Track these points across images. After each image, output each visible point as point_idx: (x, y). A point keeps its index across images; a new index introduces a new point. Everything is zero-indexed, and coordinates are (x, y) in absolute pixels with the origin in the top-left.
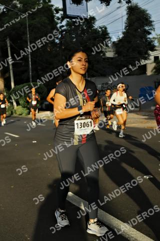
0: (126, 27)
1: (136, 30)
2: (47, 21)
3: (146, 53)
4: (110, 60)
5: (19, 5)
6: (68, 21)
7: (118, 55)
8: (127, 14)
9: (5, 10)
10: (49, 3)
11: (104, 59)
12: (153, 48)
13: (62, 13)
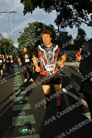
5: (44, 29)
6: (59, 33)
8: (78, 31)
10: (54, 28)
13: (58, 31)
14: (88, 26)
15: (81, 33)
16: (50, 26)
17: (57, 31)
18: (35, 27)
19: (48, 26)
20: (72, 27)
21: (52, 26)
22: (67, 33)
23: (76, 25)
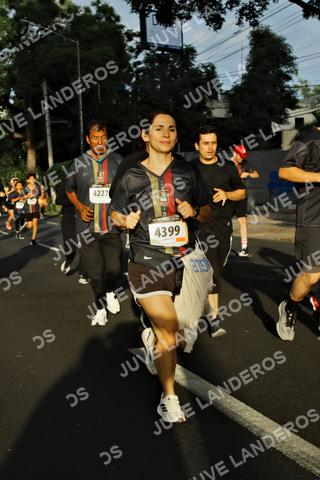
0: (248, 67)
3: (283, 112)
4: (220, 123)
6: (147, 54)
7: (234, 114)
8: (250, 44)
10: (117, 23)
11: (209, 120)
12: (294, 104)
13: (138, 39)
14: (306, 16)
16: (94, 11)
17: (132, 44)
18: (12, 14)
19: (87, 10)
20: (216, 22)
21: (107, 11)
22: (190, 52)
23: (241, 12)
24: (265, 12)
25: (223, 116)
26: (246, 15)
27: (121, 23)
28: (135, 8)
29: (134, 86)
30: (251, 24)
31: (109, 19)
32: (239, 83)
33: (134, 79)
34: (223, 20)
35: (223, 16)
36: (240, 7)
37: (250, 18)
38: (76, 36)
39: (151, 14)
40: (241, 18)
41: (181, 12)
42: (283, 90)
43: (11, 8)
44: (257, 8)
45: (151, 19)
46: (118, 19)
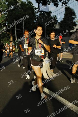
0: (64, 16)
1: (69, 17)
2: (31, 13)
3: (73, 27)
4: (57, 30)
5: (20, 6)
6: (40, 13)
7: (61, 28)
8: (65, 11)
9: (14, 8)
10: (32, 6)
11: (55, 29)
12: (76, 25)
15: (69, 13)
16: (27, 2)
17: (36, 11)
19: (25, 2)
20: (56, 5)
21: (30, 3)
22: (50, 12)
23: (63, 3)
24: (68, 3)
25: (58, 28)
26: (64, 3)
27: (33, 5)
28: (37, 2)
29: (36, 21)
30: (65, 6)
31: (30, 5)
32: (62, 20)
33: (37, 19)
34: (58, 5)
35: (58, 4)
36: (62, 1)
37: (65, 4)
38: (22, 9)
39: (41, 3)
40: (63, 4)
41: (48, 3)
42: (73, 22)
43: (7, 2)
44: (67, 2)
45: (41, 5)
46: (33, 4)
